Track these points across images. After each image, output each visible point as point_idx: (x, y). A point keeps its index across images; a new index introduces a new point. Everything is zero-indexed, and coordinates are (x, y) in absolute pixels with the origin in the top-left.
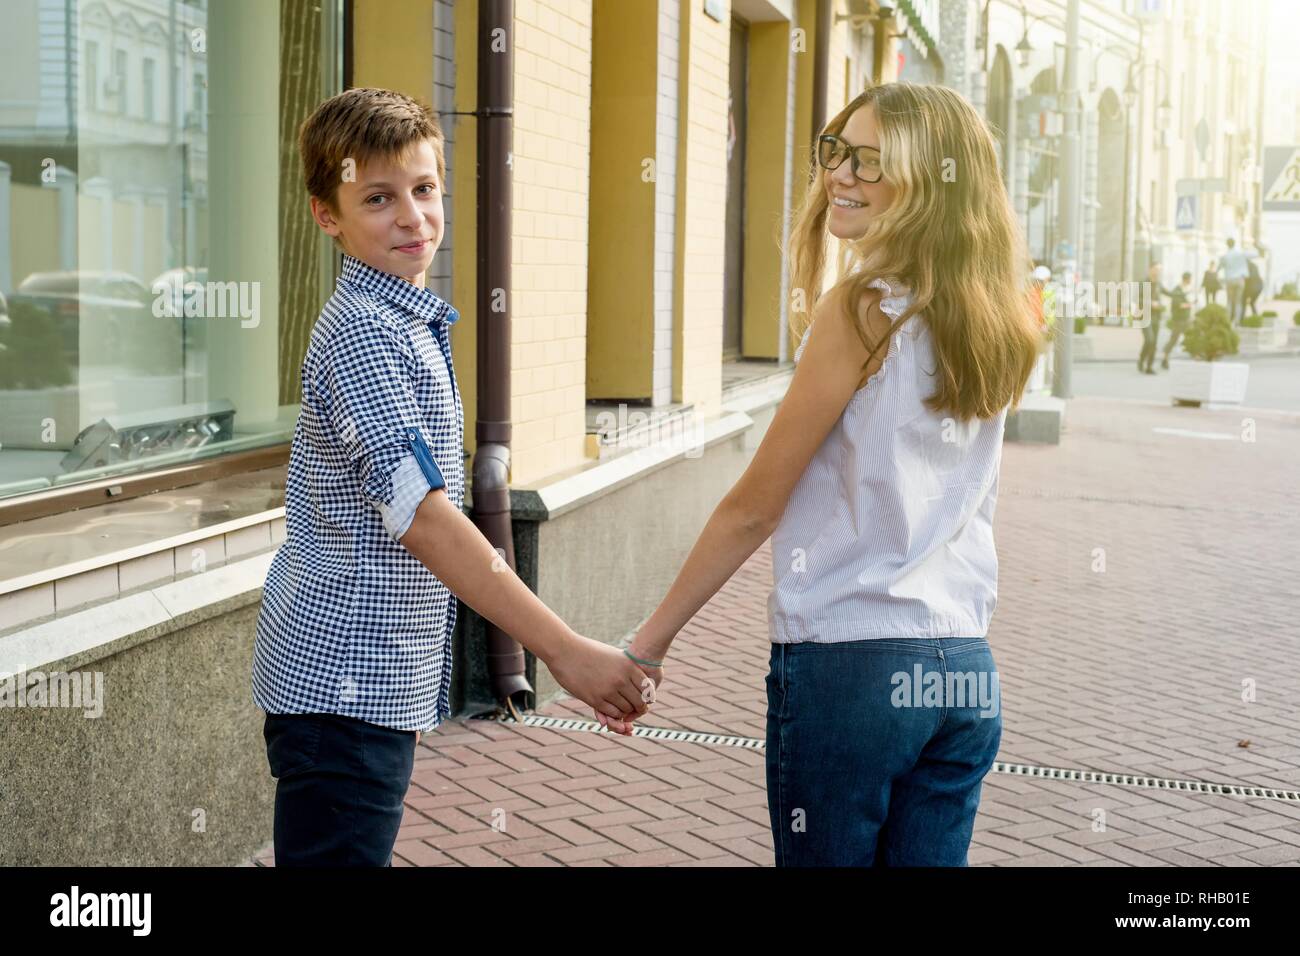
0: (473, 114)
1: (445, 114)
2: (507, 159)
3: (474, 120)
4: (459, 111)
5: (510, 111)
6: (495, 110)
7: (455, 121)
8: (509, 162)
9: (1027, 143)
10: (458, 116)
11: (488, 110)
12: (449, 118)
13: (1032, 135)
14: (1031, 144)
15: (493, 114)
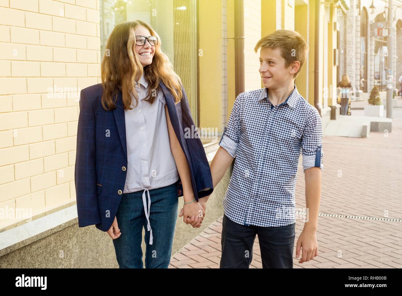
0: (233, 38)
1: (225, 39)
2: (243, 51)
3: (234, 40)
4: (228, 38)
5: (244, 37)
6: (240, 37)
7: (227, 41)
8: (244, 52)
9: (373, 38)
10: (228, 39)
11: (238, 37)
12: (226, 40)
13: (375, 35)
14: (375, 38)
15: (239, 38)
